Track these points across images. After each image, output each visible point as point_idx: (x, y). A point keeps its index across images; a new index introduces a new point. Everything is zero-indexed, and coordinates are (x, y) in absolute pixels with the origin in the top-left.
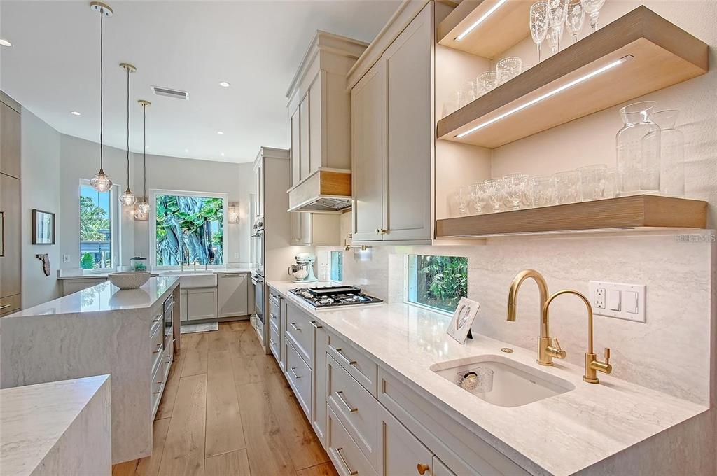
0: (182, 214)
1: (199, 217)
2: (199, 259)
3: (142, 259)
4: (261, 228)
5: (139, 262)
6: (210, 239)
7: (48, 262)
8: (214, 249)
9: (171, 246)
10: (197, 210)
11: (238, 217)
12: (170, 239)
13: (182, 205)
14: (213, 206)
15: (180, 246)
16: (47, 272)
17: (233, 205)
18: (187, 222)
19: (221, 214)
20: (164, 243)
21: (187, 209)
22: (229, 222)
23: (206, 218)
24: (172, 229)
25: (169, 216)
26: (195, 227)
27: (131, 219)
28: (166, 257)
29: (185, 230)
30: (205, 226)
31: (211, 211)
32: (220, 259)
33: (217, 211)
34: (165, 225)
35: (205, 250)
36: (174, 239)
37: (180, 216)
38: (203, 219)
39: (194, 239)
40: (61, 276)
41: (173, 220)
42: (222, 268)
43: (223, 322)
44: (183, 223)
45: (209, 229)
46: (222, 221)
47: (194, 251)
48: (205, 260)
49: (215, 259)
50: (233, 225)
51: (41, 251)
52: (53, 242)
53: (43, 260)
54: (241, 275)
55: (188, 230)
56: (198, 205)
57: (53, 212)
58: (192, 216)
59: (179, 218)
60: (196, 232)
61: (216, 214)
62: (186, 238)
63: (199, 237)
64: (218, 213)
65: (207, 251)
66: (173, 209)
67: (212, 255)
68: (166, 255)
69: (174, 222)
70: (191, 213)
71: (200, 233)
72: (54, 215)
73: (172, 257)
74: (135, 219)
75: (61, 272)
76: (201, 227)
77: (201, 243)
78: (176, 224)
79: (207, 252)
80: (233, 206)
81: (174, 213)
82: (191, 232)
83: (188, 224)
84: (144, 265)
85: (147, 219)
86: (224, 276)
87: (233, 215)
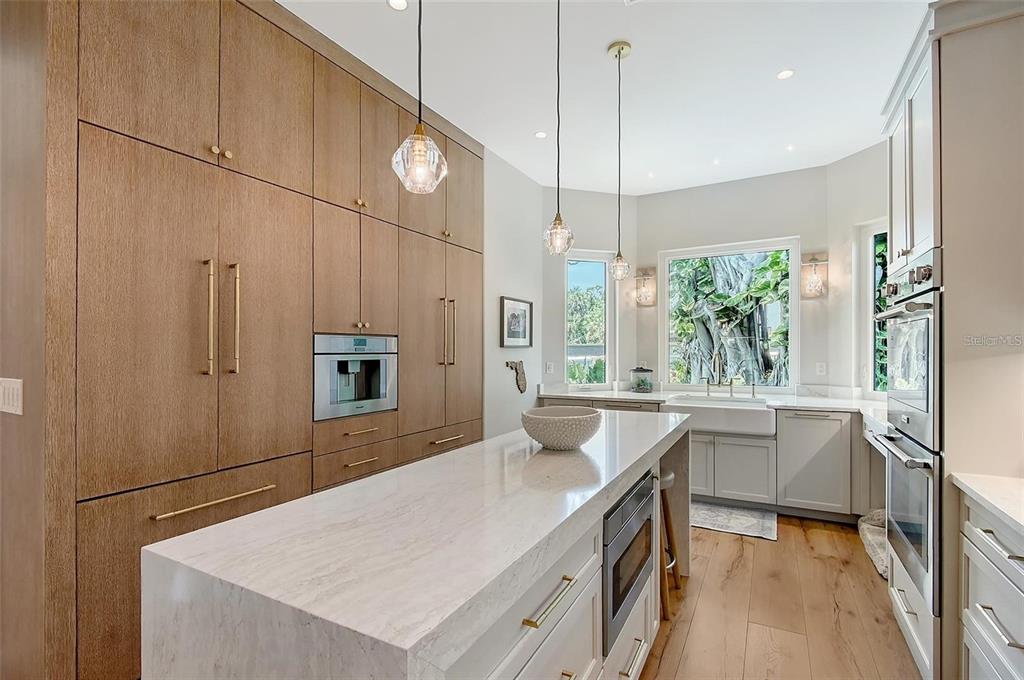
0: (719, 297)
1: (746, 300)
2: (746, 371)
3: (648, 371)
4: (929, 284)
5: (642, 375)
6: (765, 337)
7: (523, 373)
8: (773, 354)
9: (702, 348)
10: (743, 287)
11: (826, 285)
12: (702, 338)
13: (720, 283)
14: (771, 276)
15: (716, 349)
16: (521, 387)
17: (813, 258)
18: (726, 308)
19: (787, 288)
20: (693, 344)
21: (728, 288)
22: (803, 297)
23: (758, 300)
24: (704, 322)
25: (700, 302)
26: (739, 316)
27: (633, 304)
28: (695, 366)
29: (722, 323)
30: (757, 315)
31: (766, 286)
32: (783, 373)
33: (778, 284)
34: (694, 317)
35: (756, 355)
36: (707, 338)
37: (716, 300)
38: (752, 303)
39: (739, 338)
40: (542, 393)
41: (705, 308)
42: (786, 395)
43: (790, 517)
44: (720, 311)
45: (763, 319)
46: (786, 303)
47: (738, 356)
48: (756, 374)
49: (774, 373)
50: (811, 302)
51: (514, 357)
52: (531, 344)
53: (516, 368)
54: (832, 416)
55: (729, 322)
56: (746, 278)
57: (531, 301)
58: (735, 298)
59: (714, 303)
60: (741, 324)
61: (776, 288)
62: (727, 336)
63: (746, 334)
64: (780, 287)
65: (760, 356)
66: (707, 290)
67: (768, 365)
68: (695, 363)
69: (708, 311)
70: (733, 295)
71: (748, 325)
72: (531, 305)
73: (704, 367)
74: (639, 305)
75: (542, 386)
76: (750, 317)
77: (750, 344)
78: (709, 313)
79: (761, 360)
80: (814, 260)
81: (707, 296)
82: (732, 325)
83: (728, 313)
84: (649, 380)
85: (655, 304)
86: (791, 414)
87: (813, 279)
